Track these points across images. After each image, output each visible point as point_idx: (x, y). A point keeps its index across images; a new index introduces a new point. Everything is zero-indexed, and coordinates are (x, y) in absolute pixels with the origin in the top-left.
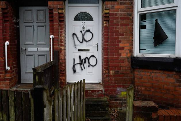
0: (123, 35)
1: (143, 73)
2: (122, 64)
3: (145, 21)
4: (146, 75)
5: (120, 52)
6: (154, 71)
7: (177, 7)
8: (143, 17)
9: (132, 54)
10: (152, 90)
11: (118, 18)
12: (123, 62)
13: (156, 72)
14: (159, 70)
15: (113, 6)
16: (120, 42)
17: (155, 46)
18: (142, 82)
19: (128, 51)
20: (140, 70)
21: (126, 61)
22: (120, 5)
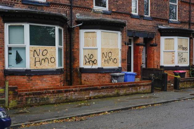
1: (11, 78)
6: (17, 76)
8: (10, 49)
9: (4, 68)
14: (19, 75)
17: (17, 64)
19: (2, 67)
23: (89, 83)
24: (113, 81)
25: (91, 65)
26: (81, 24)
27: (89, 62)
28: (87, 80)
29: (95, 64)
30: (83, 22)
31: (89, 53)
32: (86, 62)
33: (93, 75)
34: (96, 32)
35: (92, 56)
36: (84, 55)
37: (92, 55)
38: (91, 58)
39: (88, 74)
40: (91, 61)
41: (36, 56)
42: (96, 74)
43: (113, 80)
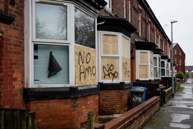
0: (15, 64)
1: (40, 104)
2: (15, 97)
3: (37, 51)
4: (43, 106)
5: (14, 83)
7: (69, 44)
9: (23, 86)
10: (50, 120)
11: (11, 44)
12: (16, 95)
13: (53, 101)
15: (7, 30)
16: (13, 72)
17: (48, 77)
18: (38, 114)
19: (21, 83)
20: (36, 102)
21: (19, 94)
22: (13, 30)
23: (109, 103)
24: (135, 99)
25: (111, 79)
26: (103, 22)
27: (109, 75)
28: (107, 99)
29: (116, 77)
30: (105, 20)
31: (109, 64)
32: (105, 75)
33: (114, 92)
34: (117, 35)
35: (112, 67)
36: (102, 65)
37: (112, 65)
38: (111, 69)
39: (107, 91)
40: (111, 74)
41: (81, 63)
42: (117, 90)
43: (134, 97)
